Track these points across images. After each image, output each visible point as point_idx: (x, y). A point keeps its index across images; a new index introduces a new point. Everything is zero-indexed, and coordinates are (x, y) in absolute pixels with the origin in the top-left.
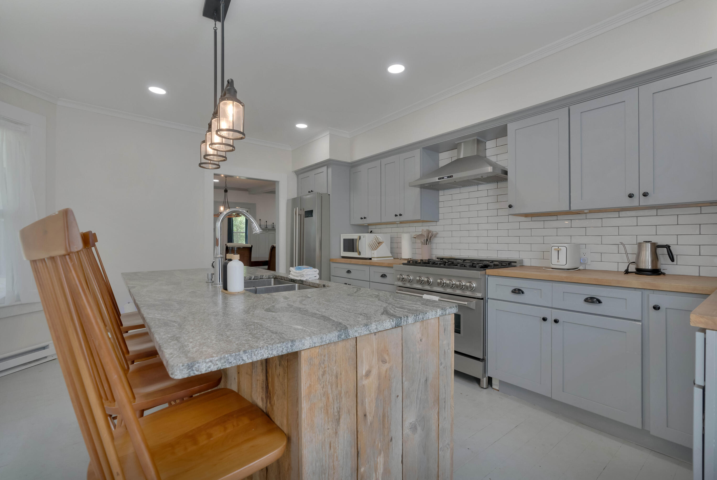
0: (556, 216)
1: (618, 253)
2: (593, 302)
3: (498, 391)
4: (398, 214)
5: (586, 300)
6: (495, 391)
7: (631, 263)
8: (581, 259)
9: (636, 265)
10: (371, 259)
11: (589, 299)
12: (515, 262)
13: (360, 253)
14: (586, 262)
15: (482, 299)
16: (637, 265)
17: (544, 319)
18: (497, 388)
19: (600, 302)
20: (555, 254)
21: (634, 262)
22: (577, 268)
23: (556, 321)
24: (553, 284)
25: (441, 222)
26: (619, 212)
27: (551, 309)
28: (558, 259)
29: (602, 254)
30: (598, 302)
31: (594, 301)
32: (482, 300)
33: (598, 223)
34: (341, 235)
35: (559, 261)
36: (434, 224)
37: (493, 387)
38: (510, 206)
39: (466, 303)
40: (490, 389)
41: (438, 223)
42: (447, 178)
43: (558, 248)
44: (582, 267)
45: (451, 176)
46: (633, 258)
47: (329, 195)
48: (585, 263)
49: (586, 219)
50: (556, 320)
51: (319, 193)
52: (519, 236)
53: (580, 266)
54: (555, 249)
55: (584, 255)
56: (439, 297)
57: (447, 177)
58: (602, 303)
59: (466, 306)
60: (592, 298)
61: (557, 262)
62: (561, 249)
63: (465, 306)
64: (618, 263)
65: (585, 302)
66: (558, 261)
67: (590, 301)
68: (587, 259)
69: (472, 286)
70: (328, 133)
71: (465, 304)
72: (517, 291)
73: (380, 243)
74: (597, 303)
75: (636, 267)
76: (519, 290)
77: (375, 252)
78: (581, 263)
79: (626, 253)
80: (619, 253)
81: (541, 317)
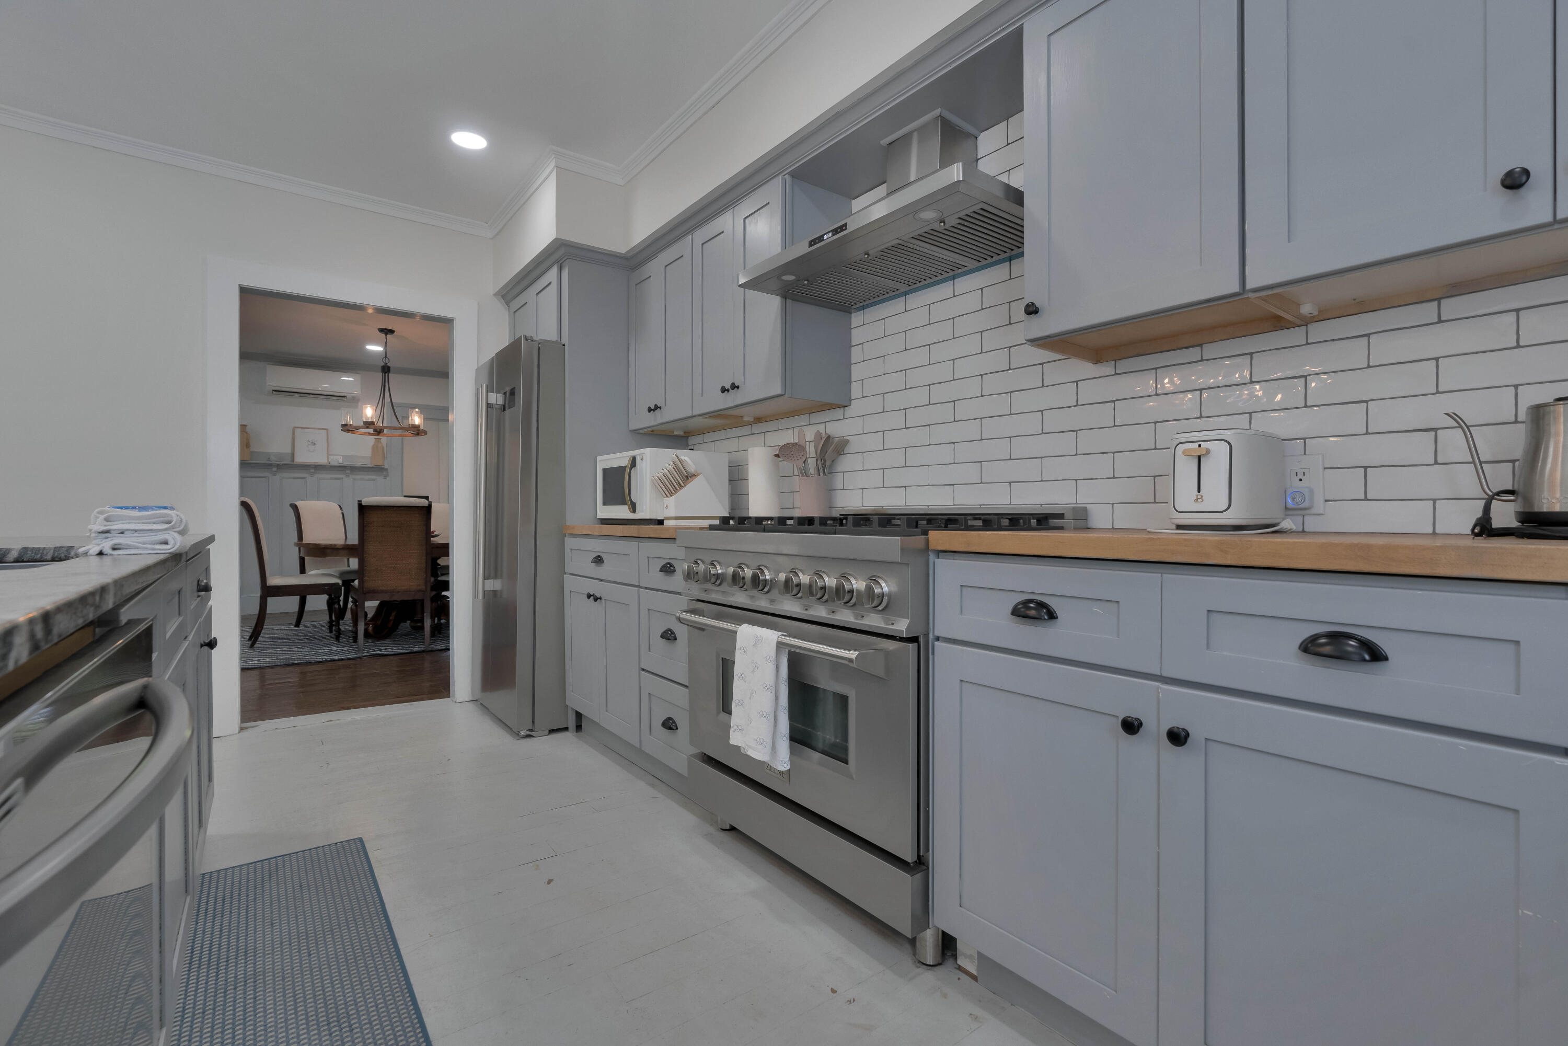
0: (1199, 349)
1: (1436, 463)
2: (1340, 657)
3: (975, 978)
4: (728, 386)
5: (1309, 647)
6: (964, 977)
7: (1498, 494)
8: (1288, 493)
9: (1520, 500)
10: (661, 522)
11: (1323, 641)
12: (1061, 516)
13: (633, 508)
14: (1306, 504)
15: (914, 640)
16: (1527, 500)
17: (1131, 726)
18: (973, 969)
19: (1376, 655)
20: (1186, 470)
21: (1512, 492)
22: (1273, 526)
23: (1177, 737)
24: (1164, 575)
25: (856, 408)
26: (1439, 300)
27: (1157, 684)
28: (1199, 491)
29: (1368, 469)
30: (1367, 657)
31: (1350, 649)
32: (911, 645)
33: (1355, 353)
34: (599, 458)
35: (1201, 498)
36: (839, 413)
37: (959, 962)
38: (1032, 310)
39: (853, 654)
40: (948, 968)
41: (850, 412)
42: (833, 235)
43: (1200, 446)
44: (1291, 523)
45: (843, 227)
46: (1502, 478)
47: (564, 345)
48: (1305, 509)
49: (1307, 344)
50: (1176, 730)
51: (531, 337)
52: (1076, 431)
53: (1284, 519)
54: (1186, 453)
55: (1301, 480)
56: (781, 633)
57: (832, 231)
58: (1386, 659)
59: (854, 665)
60: (1336, 637)
61: (1196, 501)
62: (1208, 452)
63: (850, 664)
64: (1434, 500)
65: (1303, 653)
66: (1197, 499)
67: (1327, 649)
68: (1312, 492)
69: (877, 591)
70: (553, 164)
71: (851, 660)
72: (1032, 608)
73: (688, 477)
74: (1364, 660)
75: (1521, 510)
76: (1041, 605)
77: (671, 501)
78: (1286, 508)
79: (1474, 462)
80: (1439, 461)
81: (1117, 717)
